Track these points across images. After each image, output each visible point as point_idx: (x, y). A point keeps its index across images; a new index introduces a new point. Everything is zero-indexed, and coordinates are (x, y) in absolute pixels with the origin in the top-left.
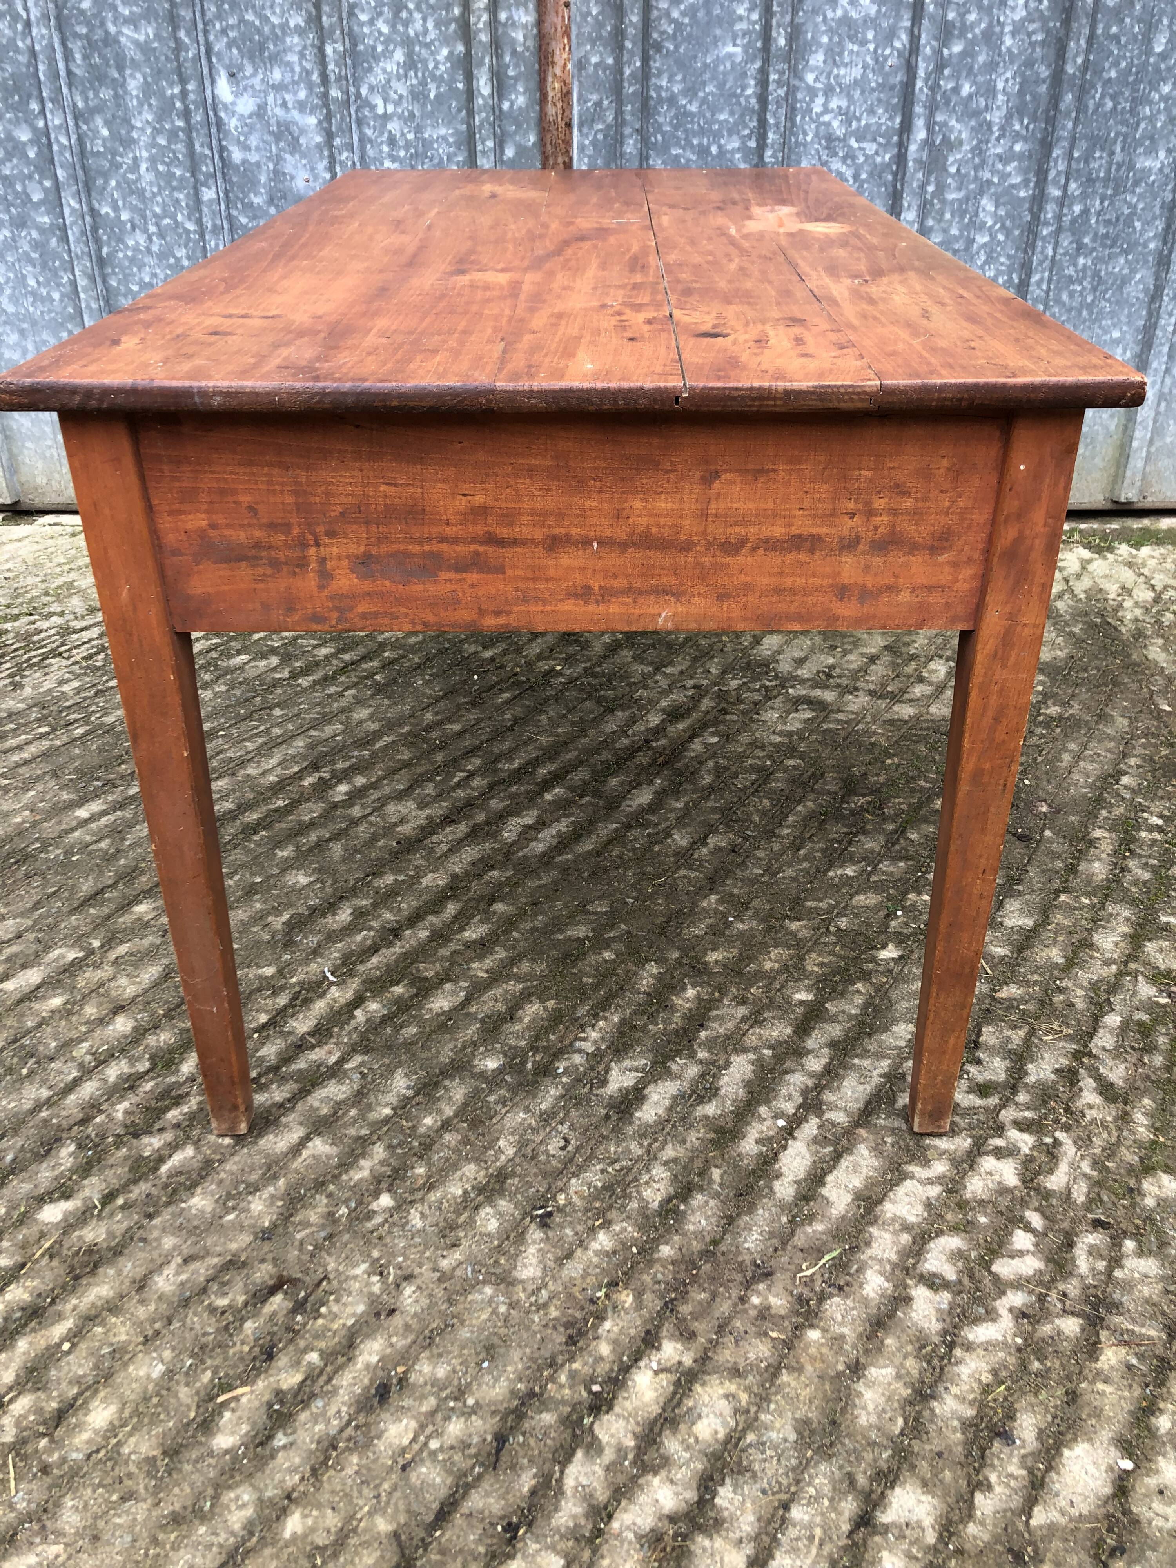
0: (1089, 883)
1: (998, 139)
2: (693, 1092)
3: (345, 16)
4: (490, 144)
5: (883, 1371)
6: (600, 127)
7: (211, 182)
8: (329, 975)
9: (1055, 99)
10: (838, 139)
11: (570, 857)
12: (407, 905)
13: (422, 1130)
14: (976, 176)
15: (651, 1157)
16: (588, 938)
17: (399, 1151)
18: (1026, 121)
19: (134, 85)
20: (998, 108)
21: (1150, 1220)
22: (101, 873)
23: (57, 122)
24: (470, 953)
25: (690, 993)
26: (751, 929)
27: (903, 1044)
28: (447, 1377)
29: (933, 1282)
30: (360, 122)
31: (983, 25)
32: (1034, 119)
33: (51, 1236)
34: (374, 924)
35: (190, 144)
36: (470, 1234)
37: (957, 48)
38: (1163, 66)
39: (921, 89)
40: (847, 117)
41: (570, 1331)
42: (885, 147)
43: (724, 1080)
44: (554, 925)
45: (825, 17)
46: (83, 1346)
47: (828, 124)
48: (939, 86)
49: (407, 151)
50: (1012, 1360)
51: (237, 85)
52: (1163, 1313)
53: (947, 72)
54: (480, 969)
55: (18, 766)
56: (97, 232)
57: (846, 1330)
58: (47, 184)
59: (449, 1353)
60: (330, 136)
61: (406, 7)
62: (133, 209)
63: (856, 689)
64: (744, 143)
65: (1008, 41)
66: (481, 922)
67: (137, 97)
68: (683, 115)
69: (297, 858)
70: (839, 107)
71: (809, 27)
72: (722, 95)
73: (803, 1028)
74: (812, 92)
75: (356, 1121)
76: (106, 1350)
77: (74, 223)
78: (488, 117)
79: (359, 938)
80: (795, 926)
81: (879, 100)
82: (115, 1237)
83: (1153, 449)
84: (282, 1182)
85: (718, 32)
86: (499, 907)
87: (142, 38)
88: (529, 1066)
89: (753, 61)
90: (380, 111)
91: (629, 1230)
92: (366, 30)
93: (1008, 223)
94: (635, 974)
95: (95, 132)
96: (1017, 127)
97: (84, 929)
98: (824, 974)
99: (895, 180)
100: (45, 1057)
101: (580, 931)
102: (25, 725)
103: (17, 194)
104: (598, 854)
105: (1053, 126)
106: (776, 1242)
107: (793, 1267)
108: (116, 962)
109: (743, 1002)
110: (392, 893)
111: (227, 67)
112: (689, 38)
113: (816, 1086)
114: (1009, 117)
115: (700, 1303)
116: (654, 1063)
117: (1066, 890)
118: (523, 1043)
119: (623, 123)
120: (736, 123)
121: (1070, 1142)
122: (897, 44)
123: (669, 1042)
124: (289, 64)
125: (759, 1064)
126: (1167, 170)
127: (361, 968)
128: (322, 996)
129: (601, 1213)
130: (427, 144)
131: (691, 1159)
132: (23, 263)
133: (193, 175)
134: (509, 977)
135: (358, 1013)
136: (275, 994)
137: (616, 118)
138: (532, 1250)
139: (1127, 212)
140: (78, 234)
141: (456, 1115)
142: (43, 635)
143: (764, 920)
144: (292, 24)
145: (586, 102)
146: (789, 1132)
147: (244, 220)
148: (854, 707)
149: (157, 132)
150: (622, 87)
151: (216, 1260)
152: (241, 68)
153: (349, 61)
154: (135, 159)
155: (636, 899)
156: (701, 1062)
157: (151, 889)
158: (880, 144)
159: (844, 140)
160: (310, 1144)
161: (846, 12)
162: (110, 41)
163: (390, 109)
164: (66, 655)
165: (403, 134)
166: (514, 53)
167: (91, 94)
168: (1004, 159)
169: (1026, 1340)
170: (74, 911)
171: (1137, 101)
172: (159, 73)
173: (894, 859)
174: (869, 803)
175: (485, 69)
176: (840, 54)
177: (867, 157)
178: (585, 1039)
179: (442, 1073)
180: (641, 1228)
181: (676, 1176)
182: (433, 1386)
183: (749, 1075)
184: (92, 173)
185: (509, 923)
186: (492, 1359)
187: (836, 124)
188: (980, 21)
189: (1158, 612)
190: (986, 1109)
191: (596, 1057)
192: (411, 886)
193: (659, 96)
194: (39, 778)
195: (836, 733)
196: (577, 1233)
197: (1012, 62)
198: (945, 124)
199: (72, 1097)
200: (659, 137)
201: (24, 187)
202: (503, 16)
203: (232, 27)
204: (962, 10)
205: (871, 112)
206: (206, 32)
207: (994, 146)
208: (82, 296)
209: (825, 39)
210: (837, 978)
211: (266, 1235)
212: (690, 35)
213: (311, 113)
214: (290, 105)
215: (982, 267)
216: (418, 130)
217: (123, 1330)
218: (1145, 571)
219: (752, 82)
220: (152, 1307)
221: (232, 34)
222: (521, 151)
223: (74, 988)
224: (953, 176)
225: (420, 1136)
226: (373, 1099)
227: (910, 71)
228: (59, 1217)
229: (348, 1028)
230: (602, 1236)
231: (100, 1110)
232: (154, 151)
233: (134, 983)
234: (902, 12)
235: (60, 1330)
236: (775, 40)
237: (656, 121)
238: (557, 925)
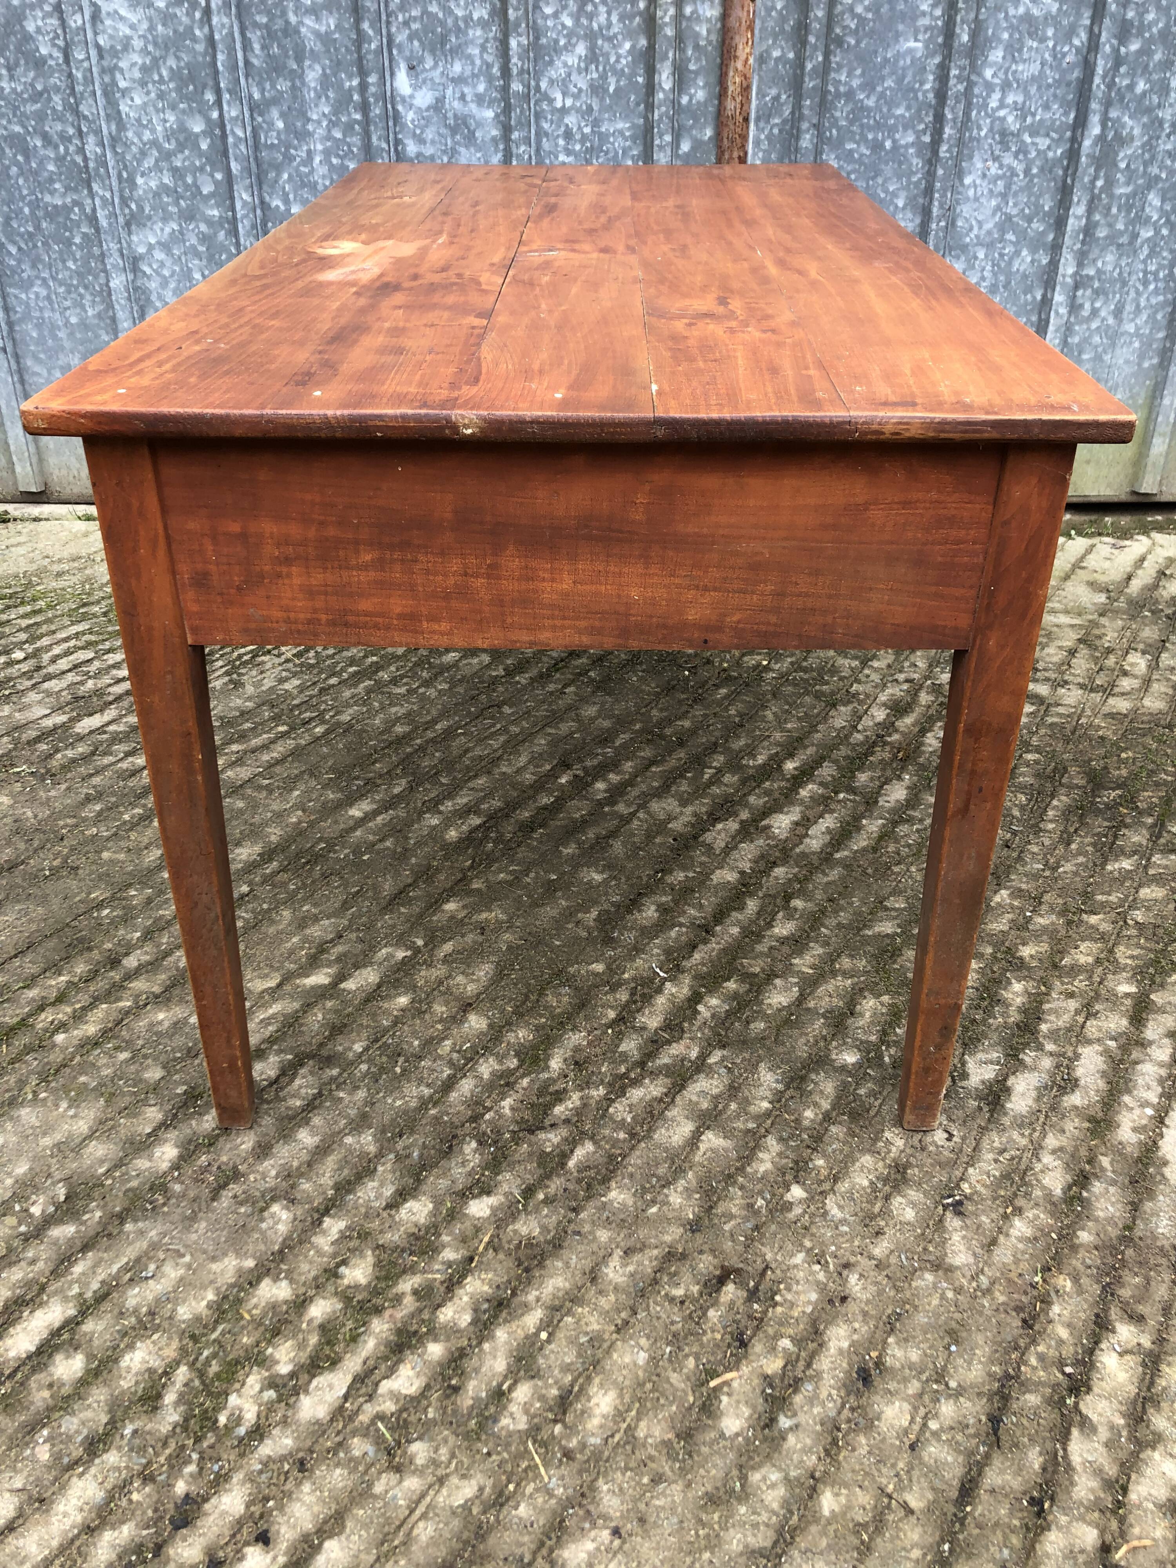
1: (1168, 136)
2: (1054, 1082)
3: (530, 9)
4: (668, 138)
6: (777, 121)
8: (658, 971)
10: (1012, 134)
11: (846, 853)
12: (707, 901)
14: (1145, 172)
15: (1037, 1146)
16: (895, 934)
17: (792, 1144)
19: (313, 76)
22: (397, 873)
23: (234, 114)
24: (786, 949)
25: (1017, 987)
26: (1053, 923)
28: (922, 1361)
30: (538, 116)
31: (1160, 25)
33: (487, 1230)
34: (682, 920)
36: (891, 1223)
37: (1134, 46)
39: (1098, 86)
40: (1023, 112)
41: (1022, 1315)
42: (1057, 142)
43: (1080, 1071)
44: (858, 921)
45: (1007, 14)
46: (560, 1335)
47: (1003, 119)
48: (1115, 83)
49: (583, 145)
51: (417, 76)
53: (1123, 70)
54: (802, 965)
55: (271, 765)
56: (266, 224)
58: (219, 176)
59: (914, 1337)
60: (507, 130)
62: (304, 202)
63: (1066, 682)
64: (918, 137)
66: (786, 918)
67: (315, 89)
68: (859, 110)
69: (582, 855)
70: (1015, 103)
71: (991, 23)
72: (900, 90)
73: (1137, 1020)
74: (990, 88)
75: (739, 1114)
76: (583, 1339)
77: (245, 216)
78: (667, 112)
79: (673, 934)
80: (1093, 919)
81: (1055, 96)
82: (549, 1232)
84: (690, 1175)
85: (901, 27)
86: (798, 903)
87: (323, 29)
88: (887, 1059)
89: (933, 56)
90: (559, 104)
91: (1042, 1216)
92: (550, 23)
93: (1173, 218)
95: (271, 124)
97: (400, 929)
98: (1137, 966)
99: (1066, 175)
100: (413, 1055)
101: (887, 928)
102: (261, 724)
103: (187, 187)
104: (875, 850)
108: (445, 960)
109: (1071, 995)
110: (687, 890)
111: (408, 60)
112: (871, 33)
115: (1136, 1286)
116: (1007, 1056)
118: (873, 1038)
119: (801, 118)
120: (912, 118)
122: (1076, 42)
123: (1013, 1035)
124: (470, 57)
125: (1108, 1055)
127: (686, 964)
128: (659, 992)
129: (1010, 1201)
130: (603, 138)
131: (1076, 1148)
132: (189, 256)
134: (834, 973)
135: (700, 1008)
136: (613, 990)
137: (793, 113)
138: (956, 1237)
140: (247, 227)
141: (833, 1109)
143: (1061, 914)
144: (476, 16)
145: (764, 96)
146: (1160, 1121)
148: (1071, 701)
149: (332, 124)
150: (803, 82)
151: (655, 1252)
152: (421, 60)
153: (531, 55)
154: (309, 152)
156: (1051, 1054)
157: (452, 888)
158: (1052, 139)
159: (1018, 135)
160: (704, 1137)
161: (1028, 9)
162: (290, 31)
163: (569, 102)
165: (580, 128)
166: (697, 47)
167: (268, 86)
168: (1173, 155)
170: (384, 910)
172: (338, 65)
174: (1120, 796)
175: (668, 63)
176: (1020, 51)
177: (1039, 152)
179: (804, 1067)
180: (1052, 1215)
181: (1067, 1164)
182: (910, 1369)
183: (1102, 1066)
184: (265, 166)
185: (815, 920)
186: (957, 1343)
187: (1010, 119)
188: (1158, 20)
192: (703, 882)
193: (837, 90)
194: (298, 778)
195: (1062, 727)
196: (993, 1221)
198: (1119, 120)
199: (454, 1096)
200: (834, 131)
201: (195, 177)
202: (688, 10)
203: (415, 19)
204: (1141, 9)
205: (1046, 107)
206: (388, 23)
207: (1165, 143)
209: (1006, 36)
210: (1152, 970)
211: (694, 1227)
212: (873, 31)
213: (488, 107)
214: (469, 98)
215: (1144, 262)
216: (596, 123)
217: (592, 1319)
219: (931, 77)
220: (612, 1298)
221: (414, 26)
222: (697, 144)
223: (415, 986)
224: (1122, 172)
225: (807, 1129)
226: (747, 1093)
227: (1088, 68)
228: (488, 1212)
229: (697, 1023)
230: (1017, 1222)
231: (485, 1108)
232: (329, 144)
233: (473, 981)
234: (1083, 10)
235: (532, 1319)
236: (959, 36)
237: (832, 116)
238: (861, 922)
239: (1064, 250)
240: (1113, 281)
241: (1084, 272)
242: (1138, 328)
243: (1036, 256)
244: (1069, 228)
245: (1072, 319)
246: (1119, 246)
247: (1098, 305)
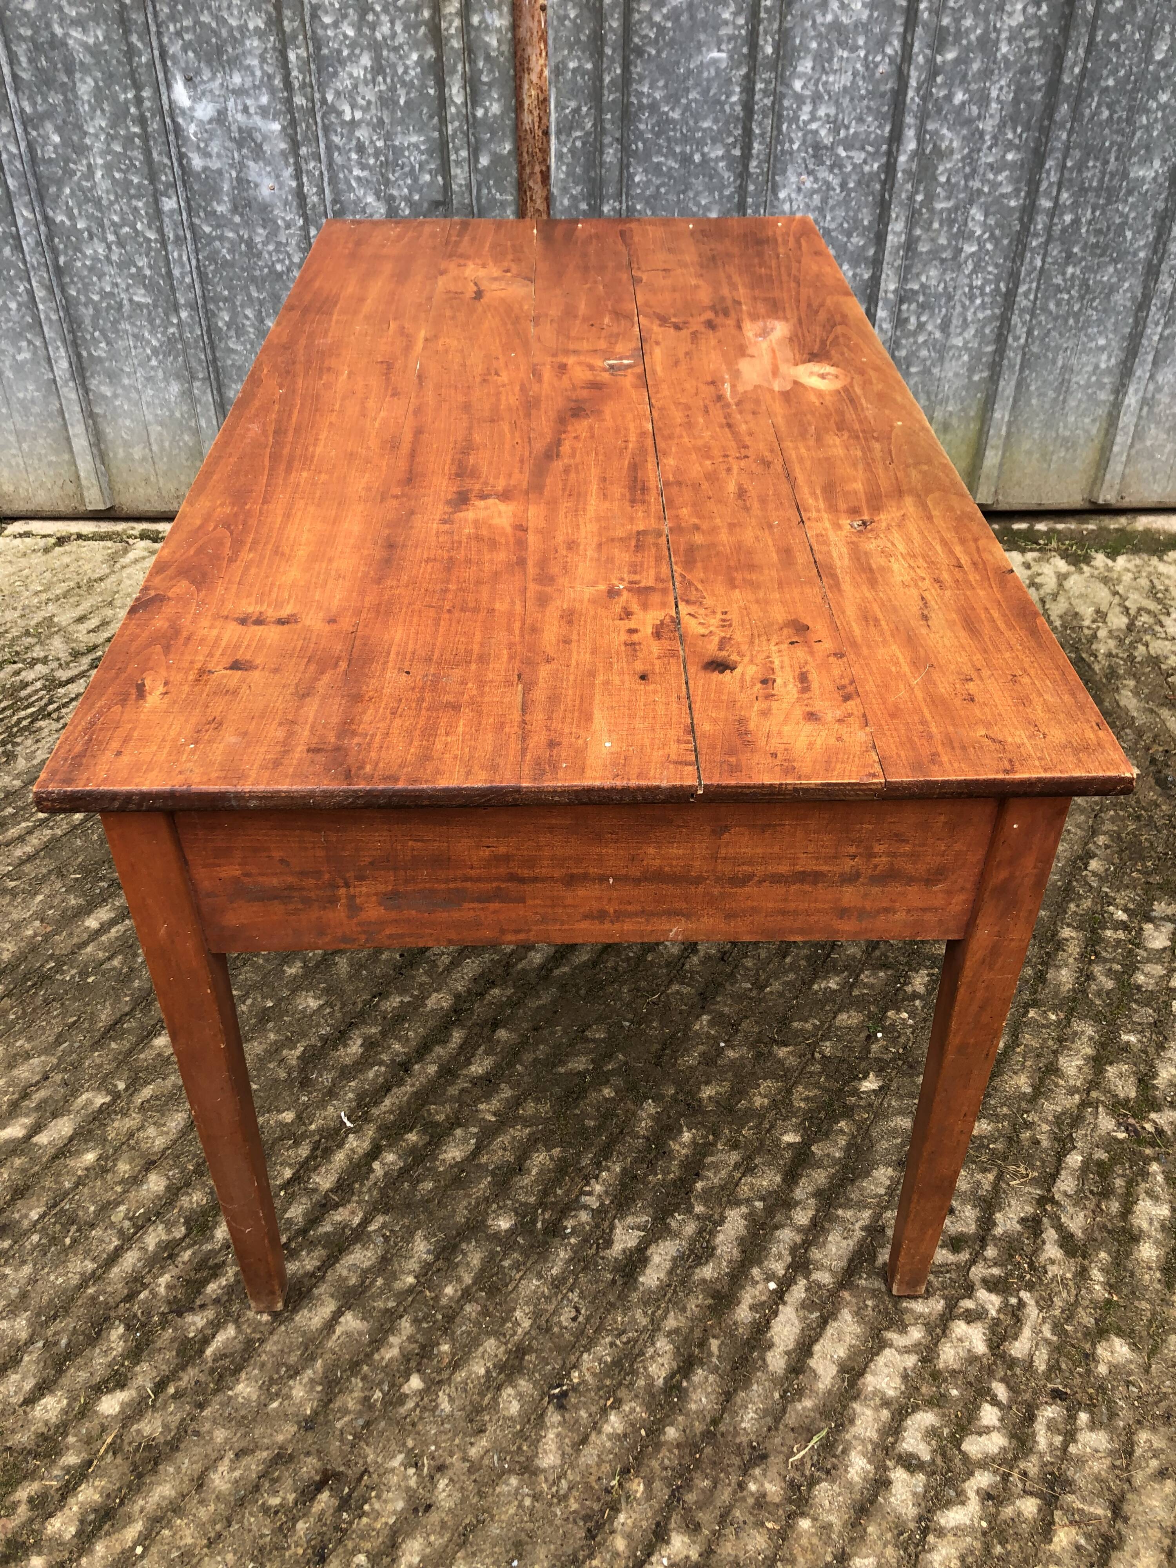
0: (1056, 994)
1: (990, 148)
2: (692, 1251)
3: (307, 19)
4: (464, 154)
5: (866, 1561)
6: (578, 134)
7: (171, 191)
8: (345, 1120)
9: (1050, 109)
10: (826, 147)
11: (566, 969)
12: (414, 1032)
13: (444, 1301)
14: (966, 186)
15: (655, 1327)
16: (587, 1071)
17: (425, 1325)
18: (1019, 130)
19: (85, 88)
20: (991, 116)
21: (1102, 1389)
22: (118, 999)
24: (477, 1091)
25: (686, 1136)
26: (742, 1057)
27: (882, 1191)
29: (910, 1463)
30: (327, 129)
31: (979, 31)
32: (1027, 128)
33: (113, 1429)
34: (384, 1057)
35: (148, 153)
36: (495, 1418)
37: (950, 56)
38: (1162, 74)
39: (912, 99)
40: (836, 125)
41: (589, 1525)
42: (874, 156)
43: (720, 1238)
44: (555, 1055)
45: (814, 21)
46: (154, 1550)
47: (816, 132)
48: (931, 94)
49: (377, 159)
50: (978, 1545)
51: (195, 88)
52: (1109, 1489)
53: (939, 80)
54: (487, 1110)
55: (22, 862)
56: (52, 241)
57: (833, 1518)
59: (482, 1551)
60: (295, 145)
61: (373, 10)
62: (90, 217)
64: (728, 151)
65: (1004, 48)
66: (487, 1053)
68: (664, 123)
69: (305, 976)
70: (827, 115)
71: (798, 31)
72: (706, 102)
73: (791, 1177)
74: (800, 99)
75: (382, 1293)
76: (175, 1554)
77: (29, 233)
78: (461, 126)
79: (371, 1075)
80: (782, 1052)
81: (869, 108)
82: (170, 1431)
83: (1133, 452)
84: (319, 1363)
85: (702, 37)
86: (502, 1034)
88: (539, 1225)
89: (738, 68)
90: (348, 117)
91: (636, 1409)
92: (330, 33)
93: (997, 232)
94: (634, 1114)
95: (46, 138)
96: (1010, 136)
97: (107, 1068)
98: (809, 1110)
99: (883, 189)
100: (86, 1223)
101: (580, 1063)
102: (24, 808)
104: (594, 965)
105: (1047, 136)
106: (769, 1420)
107: (785, 1449)
108: (142, 1108)
109: (735, 1146)
110: (399, 1018)
111: (184, 71)
112: (672, 43)
113: (804, 1242)
114: (1002, 126)
115: (703, 1491)
116: (655, 1219)
117: (1035, 1004)
118: (532, 1200)
119: (604, 132)
120: (720, 131)
121: (1033, 1303)
122: (889, 51)
123: (668, 1194)
124: (248, 68)
125: (751, 1217)
126: (1160, 180)
127: (375, 1112)
128: (340, 1146)
129: (611, 1392)
130: (398, 151)
131: (692, 1330)
133: (152, 181)
134: (516, 1120)
135: (376, 1165)
136: (297, 1144)
137: (595, 126)
138: (551, 1435)
139: (1118, 221)
140: (33, 244)
141: (474, 1283)
142: (29, 690)
143: (753, 1046)
144: (251, 26)
145: (563, 108)
146: (779, 1296)
147: (207, 229)
149: (110, 138)
150: (602, 95)
151: (265, 1454)
152: (198, 72)
153: (313, 67)
154: (89, 166)
155: (632, 1023)
156: (698, 1217)
159: (832, 148)
160: (342, 1319)
161: (836, 17)
162: (57, 44)
163: (358, 115)
164: (55, 716)
165: (372, 142)
166: (488, 57)
167: (39, 100)
168: (995, 168)
169: (990, 1523)
170: (97, 1045)
171: (1133, 110)
172: (110, 78)
173: (875, 968)
175: (458, 76)
176: (830, 61)
177: (855, 166)
178: (590, 1194)
179: (458, 1234)
180: (649, 1407)
181: (678, 1349)
183: (743, 1232)
184: (45, 181)
185: (513, 1054)
186: (520, 1557)
187: (823, 132)
188: (976, 27)
189: (1131, 643)
190: (958, 1265)
191: (599, 1213)
192: (416, 1009)
193: (640, 102)
194: (45, 878)
196: (590, 1415)
197: (1007, 70)
198: (936, 132)
199: (116, 1270)
200: (640, 145)
202: (475, 20)
203: (187, 29)
204: (957, 15)
205: (860, 120)
206: (159, 34)
207: (986, 156)
208: (41, 307)
209: (814, 45)
210: (822, 1115)
211: (308, 1424)
212: (672, 40)
213: (274, 119)
214: (252, 110)
215: (969, 276)
216: (388, 137)
217: (188, 1532)
218: (1120, 589)
219: (738, 89)
220: (212, 1508)
221: (187, 37)
222: (496, 159)
223: (105, 1140)
224: (942, 186)
225: (443, 1307)
226: (396, 1266)
227: (902, 79)
228: (117, 1409)
229: (368, 1184)
230: (613, 1418)
231: (143, 1284)
232: (109, 158)
233: (162, 1133)
234: (895, 16)
235: (132, 1532)
236: (762, 47)
237: (637, 128)
238: (558, 1056)
239: (885, 266)
240: (938, 296)
241: (909, 287)
242: (966, 343)
243: (858, 270)
244: (888, 244)
245: (898, 333)
246: (943, 261)
247: (924, 319)
